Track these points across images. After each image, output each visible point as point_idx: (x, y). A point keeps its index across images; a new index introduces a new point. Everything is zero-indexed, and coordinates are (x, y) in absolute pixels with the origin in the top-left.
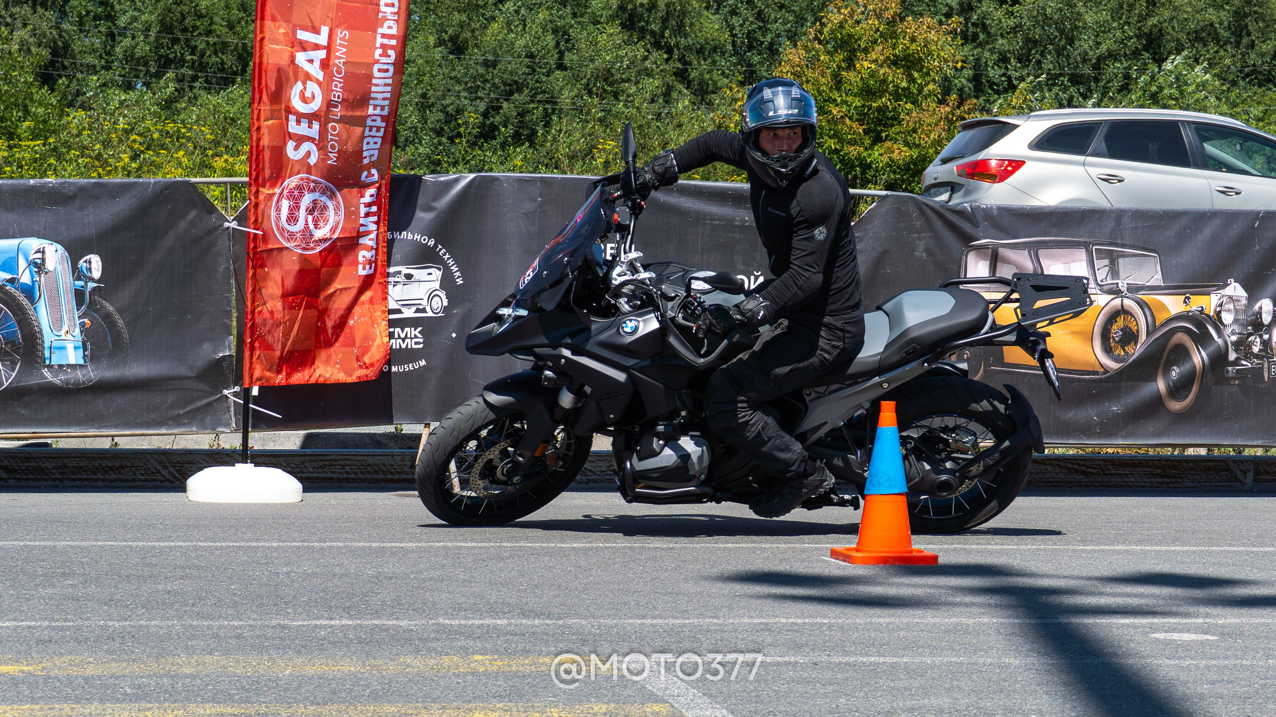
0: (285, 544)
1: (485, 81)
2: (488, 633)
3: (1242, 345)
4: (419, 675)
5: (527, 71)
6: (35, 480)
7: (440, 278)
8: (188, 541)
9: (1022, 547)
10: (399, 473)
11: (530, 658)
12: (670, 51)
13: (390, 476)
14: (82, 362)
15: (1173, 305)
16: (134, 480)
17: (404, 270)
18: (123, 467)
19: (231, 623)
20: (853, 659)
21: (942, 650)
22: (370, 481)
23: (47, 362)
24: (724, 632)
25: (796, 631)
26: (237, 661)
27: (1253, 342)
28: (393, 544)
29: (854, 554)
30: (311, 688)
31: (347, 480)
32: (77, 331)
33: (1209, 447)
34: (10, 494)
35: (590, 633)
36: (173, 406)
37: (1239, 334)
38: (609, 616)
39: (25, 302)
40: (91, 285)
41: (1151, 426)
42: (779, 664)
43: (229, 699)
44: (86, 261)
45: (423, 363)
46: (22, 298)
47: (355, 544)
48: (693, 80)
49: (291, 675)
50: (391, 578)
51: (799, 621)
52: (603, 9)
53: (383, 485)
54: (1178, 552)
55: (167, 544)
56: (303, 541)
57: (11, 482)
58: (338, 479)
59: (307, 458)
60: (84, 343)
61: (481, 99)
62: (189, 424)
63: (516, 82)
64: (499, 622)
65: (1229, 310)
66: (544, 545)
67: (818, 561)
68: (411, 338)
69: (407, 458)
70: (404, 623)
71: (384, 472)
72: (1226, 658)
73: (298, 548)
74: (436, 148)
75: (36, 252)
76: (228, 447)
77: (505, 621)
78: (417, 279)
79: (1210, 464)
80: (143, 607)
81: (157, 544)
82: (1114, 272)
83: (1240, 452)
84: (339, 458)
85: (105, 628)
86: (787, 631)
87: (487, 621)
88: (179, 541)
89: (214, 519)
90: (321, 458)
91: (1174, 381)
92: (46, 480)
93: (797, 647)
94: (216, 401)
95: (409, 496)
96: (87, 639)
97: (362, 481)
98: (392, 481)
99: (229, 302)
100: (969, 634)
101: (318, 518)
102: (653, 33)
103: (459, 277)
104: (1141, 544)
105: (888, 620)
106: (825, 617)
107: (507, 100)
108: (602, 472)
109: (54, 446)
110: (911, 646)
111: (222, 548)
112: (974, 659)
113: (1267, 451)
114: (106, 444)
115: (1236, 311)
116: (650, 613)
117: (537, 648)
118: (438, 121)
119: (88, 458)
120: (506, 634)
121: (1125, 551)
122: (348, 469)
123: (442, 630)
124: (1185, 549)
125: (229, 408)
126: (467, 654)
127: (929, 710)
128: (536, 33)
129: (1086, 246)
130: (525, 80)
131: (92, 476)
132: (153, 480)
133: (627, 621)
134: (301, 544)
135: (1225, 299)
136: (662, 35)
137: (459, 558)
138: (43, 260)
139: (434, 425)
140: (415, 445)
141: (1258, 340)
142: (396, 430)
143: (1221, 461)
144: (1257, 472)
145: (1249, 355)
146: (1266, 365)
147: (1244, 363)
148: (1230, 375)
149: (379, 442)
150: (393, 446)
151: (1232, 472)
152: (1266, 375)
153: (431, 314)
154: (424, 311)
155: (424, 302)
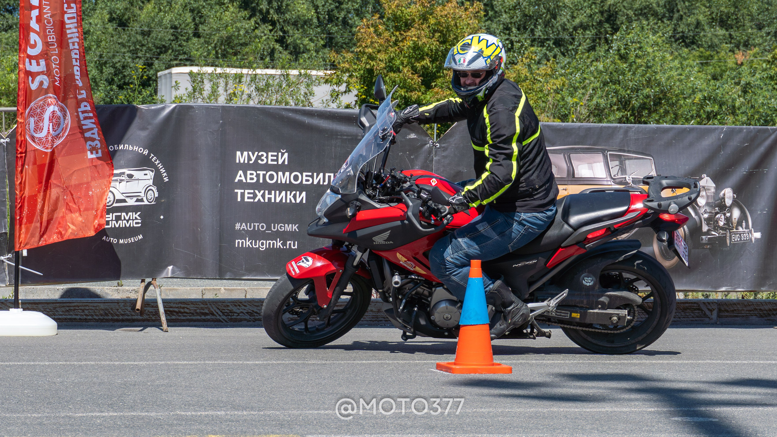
0: (54, 363)
1: (143, 45)
2: (213, 420)
3: (712, 220)
5: (172, 38)
7: (152, 177)
9: (567, 362)
10: (122, 315)
12: (273, 23)
13: (116, 317)
17: (127, 171)
19: (33, 415)
21: (531, 429)
22: (102, 321)
27: (719, 219)
28: (129, 363)
29: (454, 367)
31: (86, 321)
35: (284, 420)
37: (709, 213)
38: (294, 409)
45: (140, 237)
47: (103, 363)
50: (135, 385)
53: (111, 323)
56: (66, 361)
58: (80, 319)
59: (58, 305)
63: (164, 46)
64: (219, 413)
66: (235, 362)
67: (428, 372)
68: (133, 220)
69: (128, 304)
70: (153, 414)
71: (112, 314)
73: (64, 365)
78: (137, 178)
79: (687, 305)
82: (623, 170)
83: (707, 296)
84: (81, 304)
87: (210, 413)
90: (68, 305)
93: (431, 428)
97: (97, 320)
98: (118, 321)
99: (4, 195)
100: (546, 418)
101: (71, 345)
102: (261, 11)
103: (166, 176)
110: (508, 426)
111: (10, 366)
113: (727, 295)
115: (708, 197)
116: (322, 406)
117: (250, 429)
118: (110, 74)
120: (226, 421)
121: (639, 364)
122: (86, 312)
123: (180, 418)
125: (4, 269)
128: (178, 11)
129: (603, 151)
130: (171, 44)
133: (307, 412)
134: (65, 363)
136: (268, 12)
137: (178, 371)
139: (148, 280)
140: (133, 296)
141: (723, 217)
142: (118, 286)
143: (694, 303)
144: (720, 311)
145: (716, 227)
146: (728, 234)
147: (713, 233)
148: (704, 242)
149: (107, 294)
150: (116, 296)
151: (702, 310)
152: (728, 241)
153: (146, 203)
154: (142, 200)
155: (142, 194)
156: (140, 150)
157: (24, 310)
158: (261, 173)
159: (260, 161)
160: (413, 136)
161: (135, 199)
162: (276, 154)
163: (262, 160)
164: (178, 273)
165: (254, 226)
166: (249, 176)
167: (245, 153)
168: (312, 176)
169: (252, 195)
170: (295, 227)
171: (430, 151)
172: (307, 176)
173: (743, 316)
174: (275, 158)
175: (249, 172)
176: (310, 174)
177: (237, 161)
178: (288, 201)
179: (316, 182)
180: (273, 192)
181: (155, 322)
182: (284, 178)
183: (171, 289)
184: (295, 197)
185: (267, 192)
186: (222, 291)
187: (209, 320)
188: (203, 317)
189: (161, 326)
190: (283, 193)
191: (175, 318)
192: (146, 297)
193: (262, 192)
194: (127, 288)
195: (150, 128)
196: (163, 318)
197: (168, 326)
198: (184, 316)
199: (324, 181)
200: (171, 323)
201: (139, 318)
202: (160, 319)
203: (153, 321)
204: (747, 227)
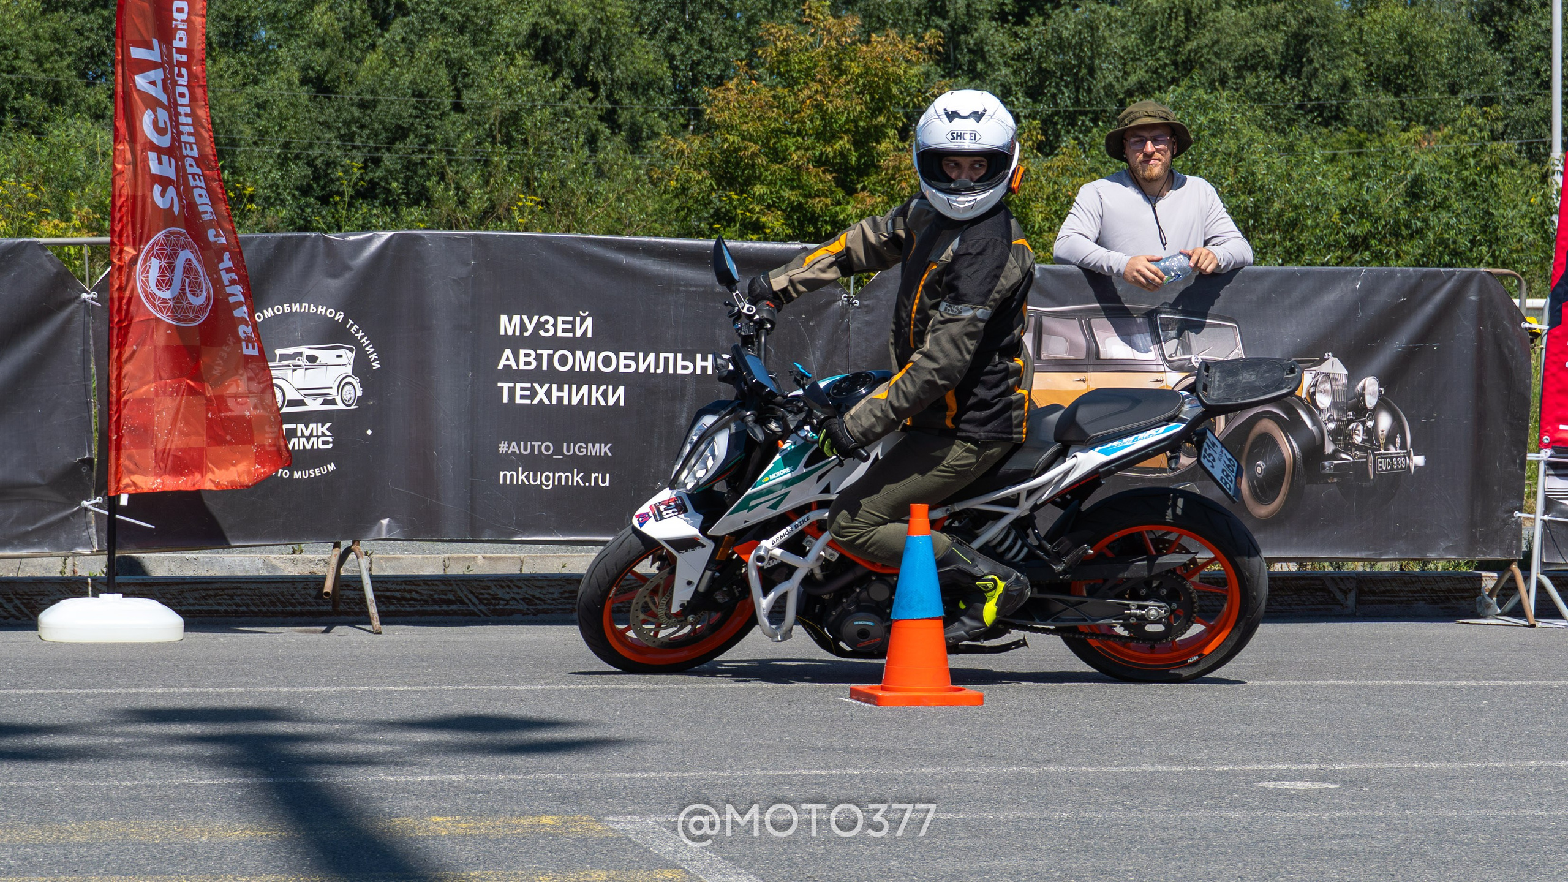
0: (172, 690)
1: (362, 127)
2: (442, 790)
3: (1341, 435)
5: (414, 112)
7: (352, 361)
8: (50, 687)
10: (300, 604)
11: (501, 819)
12: (594, 86)
13: (290, 608)
17: (306, 351)
21: (1006, 803)
22: (265, 614)
24: (734, 786)
25: (823, 784)
26: (140, 827)
27: (1354, 431)
28: (306, 689)
29: (881, 693)
30: (238, 857)
31: (236, 613)
33: (1300, 561)
35: (569, 790)
36: (19, 521)
37: (1337, 420)
38: (590, 770)
45: (332, 467)
47: (259, 689)
48: (624, 123)
49: (209, 842)
51: (824, 772)
52: (509, 35)
53: (281, 619)
54: (1275, 687)
55: (25, 691)
56: (194, 686)
58: (226, 612)
59: (186, 587)
61: (358, 148)
62: (39, 544)
63: (400, 128)
64: (454, 778)
65: (1325, 392)
66: (494, 687)
67: (835, 703)
68: (318, 437)
69: (312, 585)
71: (282, 603)
72: (1353, 809)
73: (189, 694)
74: (303, 211)
76: (85, 574)
77: (462, 777)
78: (324, 362)
79: (1303, 582)
81: (12, 691)
82: (1185, 346)
83: (1338, 567)
84: (227, 586)
86: (812, 784)
87: (440, 777)
88: (40, 688)
89: (78, 661)
90: (204, 586)
91: (1259, 480)
94: (73, 514)
95: (315, 632)
97: (256, 614)
98: (293, 614)
99: (89, 391)
100: (1035, 785)
101: (207, 658)
102: (572, 65)
103: (375, 360)
107: (389, 150)
108: (554, 600)
110: (966, 799)
111: (93, 696)
112: (1046, 813)
113: (1372, 566)
115: (1334, 392)
116: (639, 765)
117: (507, 807)
118: (304, 177)
120: (466, 792)
122: (237, 599)
123: (385, 788)
125: (88, 523)
126: (422, 816)
127: (1002, 874)
128: (426, 65)
130: (412, 124)
133: (612, 775)
134: (191, 690)
135: (1320, 378)
136: (586, 67)
137: (391, 704)
139: (345, 544)
140: (320, 570)
141: (1360, 428)
142: (294, 552)
143: (1317, 579)
144: (1360, 592)
145: (1349, 447)
146: (1371, 458)
147: (1344, 456)
148: (1327, 471)
149: (274, 567)
150: (291, 571)
151: (1330, 592)
152: (1371, 471)
153: (341, 406)
154: (333, 402)
155: (334, 392)
156: (330, 313)
157: (126, 595)
158: (545, 353)
159: (542, 333)
161: (321, 399)
162: (570, 319)
163: (547, 331)
164: (399, 532)
165: (533, 447)
166: (522, 359)
167: (516, 319)
168: (636, 359)
169: (528, 393)
170: (606, 449)
171: (843, 313)
172: (626, 358)
173: (1402, 602)
174: (570, 326)
175: (522, 352)
176: (632, 354)
177: (502, 333)
178: (594, 403)
179: (642, 369)
180: (566, 387)
181: (357, 617)
182: (585, 361)
183: (388, 559)
184: (605, 395)
185: (555, 386)
186: (480, 559)
187: (455, 613)
188: (445, 607)
189: (370, 623)
190: (585, 388)
191: (392, 608)
192: (343, 573)
193: (546, 386)
194: (311, 556)
195: (348, 275)
196: (373, 610)
197: (382, 623)
198: (411, 605)
199: (657, 367)
200: (387, 618)
201: (330, 608)
202: (366, 613)
203: (357, 614)
204: (1403, 446)
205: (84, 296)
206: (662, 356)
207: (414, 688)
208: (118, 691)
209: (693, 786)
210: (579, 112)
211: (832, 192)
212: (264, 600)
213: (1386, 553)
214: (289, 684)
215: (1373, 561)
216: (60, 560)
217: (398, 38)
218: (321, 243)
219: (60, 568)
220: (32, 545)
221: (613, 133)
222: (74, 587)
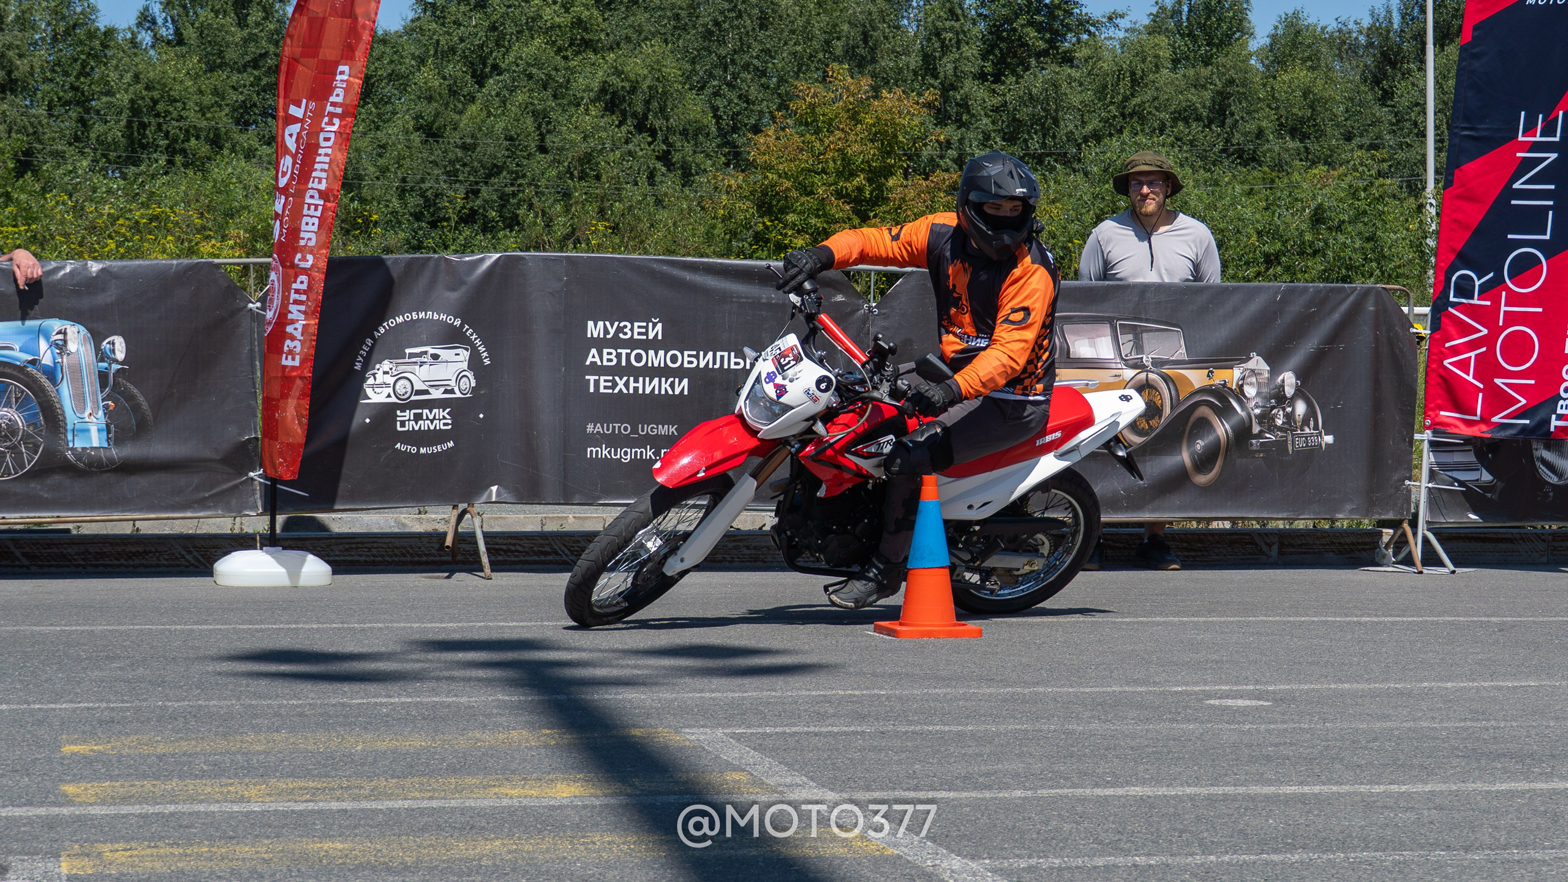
1: (464, 165)
3: (1266, 418)
4: (492, 749)
5: (506, 153)
6: (58, 566)
7: (467, 358)
8: (226, 624)
10: (426, 555)
12: (653, 132)
13: (417, 559)
14: (106, 445)
15: (1197, 378)
16: (158, 566)
17: (431, 350)
18: (146, 553)
19: (291, 702)
20: (918, 728)
21: (1005, 718)
22: (397, 563)
23: (71, 445)
26: (306, 738)
27: (1275, 415)
29: (898, 628)
30: (387, 762)
31: (374, 563)
32: (101, 413)
33: (1233, 520)
34: (34, 581)
35: (652, 707)
36: (198, 489)
37: (1262, 407)
39: (47, 384)
40: (115, 367)
41: (1176, 499)
42: (846, 734)
43: (308, 774)
44: (109, 343)
45: (451, 444)
46: (44, 380)
48: (677, 162)
49: (363, 750)
51: (857, 693)
52: (584, 91)
53: (410, 567)
55: (205, 627)
56: (342, 623)
57: (33, 569)
58: (365, 561)
60: (108, 426)
61: (461, 182)
62: (215, 507)
63: (495, 165)
65: (1251, 384)
67: (863, 636)
68: (439, 420)
69: (434, 540)
70: (464, 700)
71: (411, 555)
72: (1284, 722)
73: (339, 629)
74: (416, 233)
75: (59, 333)
76: (251, 531)
78: (444, 359)
79: (1235, 537)
80: (197, 688)
81: (195, 627)
82: (1139, 347)
83: (1264, 525)
84: (366, 540)
85: (164, 708)
86: (847, 702)
88: (218, 623)
89: (247, 602)
90: (349, 540)
91: (1199, 455)
92: (68, 566)
93: (862, 718)
94: (241, 483)
95: (438, 578)
96: (149, 720)
97: (389, 563)
98: (419, 563)
99: (255, 384)
100: (1027, 702)
101: (352, 600)
102: (634, 115)
103: (486, 357)
104: (1178, 616)
105: (944, 691)
106: (882, 688)
107: (486, 183)
109: (74, 532)
110: (972, 715)
111: (261, 630)
112: (1038, 726)
113: (1291, 524)
114: (126, 529)
115: (1259, 384)
116: (706, 686)
118: (418, 205)
119: (111, 544)
122: (374, 551)
123: (502, 705)
124: (1223, 619)
125: (254, 490)
126: (534, 729)
128: (516, 115)
129: (1110, 321)
130: (505, 163)
131: (116, 562)
132: (178, 565)
133: (685, 695)
134: (340, 625)
135: (1247, 373)
136: (645, 116)
138: (65, 341)
139: (462, 506)
140: (441, 528)
141: (1281, 413)
142: (420, 513)
143: (1246, 534)
144: (1282, 545)
145: (1272, 428)
146: (1290, 438)
147: (1268, 435)
148: (1254, 448)
149: (404, 525)
150: (418, 528)
151: (1257, 545)
152: (1290, 448)
153: (458, 395)
154: (452, 392)
155: (453, 383)
156: (450, 320)
157: (285, 548)
158: (624, 352)
159: (621, 335)
160: (840, 298)
161: (442, 389)
162: (644, 324)
163: (625, 334)
164: (506, 496)
165: (614, 427)
166: (605, 357)
167: (600, 324)
168: (697, 357)
169: (610, 384)
170: (672, 429)
171: (865, 319)
172: (689, 356)
173: (1315, 553)
174: (644, 330)
175: (605, 351)
176: (694, 353)
177: (589, 335)
178: (663, 392)
179: (702, 365)
180: (641, 379)
181: (472, 565)
182: (656, 359)
183: (496, 518)
184: (672, 385)
185: (632, 379)
186: (571, 519)
187: (550, 562)
188: (543, 558)
189: (482, 571)
190: (656, 380)
191: (500, 558)
192: (460, 530)
193: (625, 378)
194: (433, 516)
195: (464, 289)
196: (485, 560)
197: (492, 571)
198: (516, 556)
199: (714, 363)
200: (496, 567)
201: (450, 558)
202: (480, 562)
203: (471, 563)
204: (1316, 427)
205: (251, 305)
206: (719, 354)
207: (521, 624)
208: (281, 626)
209: (752, 704)
210: (640, 153)
211: (850, 219)
212: (397, 551)
213: (1303, 513)
214: (420, 621)
215: (1291, 520)
216: (230, 520)
217: (494, 93)
218: (442, 263)
219: (230, 526)
220: (209, 508)
221: (669, 170)
222: (244, 542)
